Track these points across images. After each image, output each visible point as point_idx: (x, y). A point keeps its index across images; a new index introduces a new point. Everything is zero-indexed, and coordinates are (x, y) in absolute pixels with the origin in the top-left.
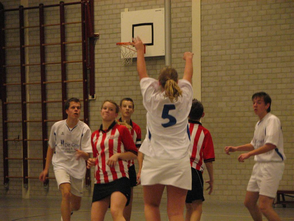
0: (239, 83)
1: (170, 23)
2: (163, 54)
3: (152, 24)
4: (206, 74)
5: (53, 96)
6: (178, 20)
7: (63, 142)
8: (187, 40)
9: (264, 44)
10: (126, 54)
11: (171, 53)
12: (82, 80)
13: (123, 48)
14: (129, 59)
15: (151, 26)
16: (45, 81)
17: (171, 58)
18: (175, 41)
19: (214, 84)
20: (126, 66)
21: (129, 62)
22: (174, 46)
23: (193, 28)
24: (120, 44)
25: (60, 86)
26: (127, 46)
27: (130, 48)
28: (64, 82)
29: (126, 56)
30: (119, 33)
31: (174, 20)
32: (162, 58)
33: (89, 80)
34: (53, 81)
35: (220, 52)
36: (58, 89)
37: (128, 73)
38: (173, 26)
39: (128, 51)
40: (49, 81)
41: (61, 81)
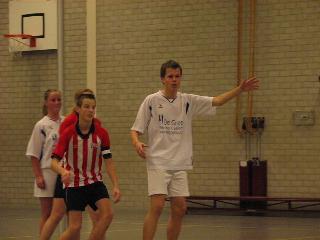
0: (137, 79)
1: (63, 13)
2: (56, 48)
3: (42, 15)
4: (102, 70)
6: (72, 11)
7: (162, 117)
8: (81, 32)
9: (164, 38)
10: (15, 47)
11: (64, 47)
13: (11, 40)
14: (18, 53)
15: (41, 17)
17: (64, 52)
18: (68, 33)
19: (110, 81)
20: (15, 60)
21: (18, 56)
22: (67, 39)
23: (88, 19)
24: (8, 36)
26: (16, 39)
27: (19, 40)
29: (14, 49)
30: (7, 24)
31: (68, 11)
32: (54, 52)
35: (117, 46)
37: (17, 68)
38: (66, 17)
39: (17, 43)
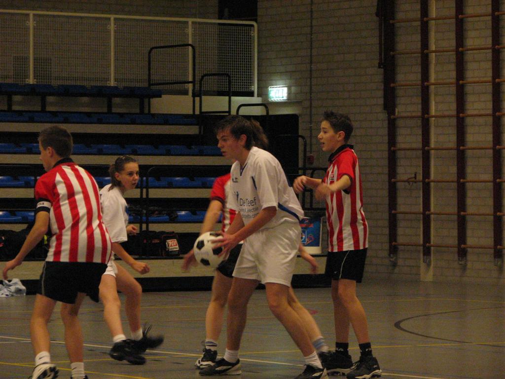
16: (463, 80)
25: (490, 88)
28: (497, 80)
36: (485, 93)
40: (469, 80)
41: (490, 79)
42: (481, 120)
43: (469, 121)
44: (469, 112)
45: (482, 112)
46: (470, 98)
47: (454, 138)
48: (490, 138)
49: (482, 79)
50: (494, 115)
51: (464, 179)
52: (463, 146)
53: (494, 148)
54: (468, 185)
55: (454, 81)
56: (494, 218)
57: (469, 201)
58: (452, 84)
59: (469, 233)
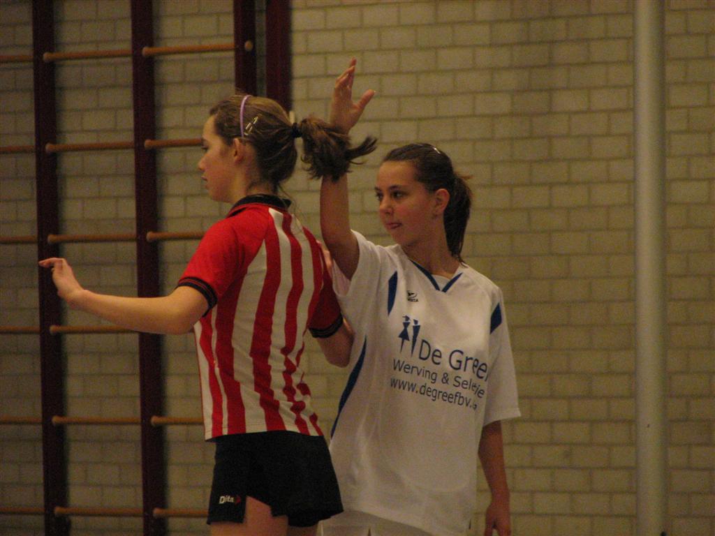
5: (93, 121)
12: (230, 41)
16: (51, 49)
25: (125, 71)
28: (146, 50)
33: (262, 42)
34: (90, 48)
36: (113, 86)
40: (71, 50)
41: (127, 46)
42: (103, 161)
43: (70, 163)
44: (71, 139)
45: (106, 139)
46: (72, 101)
47: (30, 211)
48: (129, 209)
49: (104, 48)
50: (138, 147)
51: (59, 323)
52: (56, 232)
53: (140, 239)
54: (72, 342)
55: (28, 52)
56: (143, 431)
57: (73, 386)
58: (21, 60)
59: (75, 474)
